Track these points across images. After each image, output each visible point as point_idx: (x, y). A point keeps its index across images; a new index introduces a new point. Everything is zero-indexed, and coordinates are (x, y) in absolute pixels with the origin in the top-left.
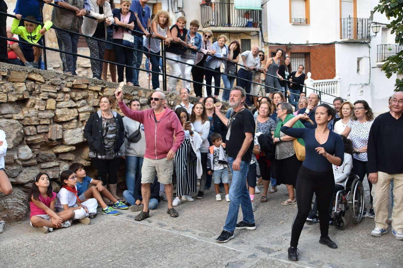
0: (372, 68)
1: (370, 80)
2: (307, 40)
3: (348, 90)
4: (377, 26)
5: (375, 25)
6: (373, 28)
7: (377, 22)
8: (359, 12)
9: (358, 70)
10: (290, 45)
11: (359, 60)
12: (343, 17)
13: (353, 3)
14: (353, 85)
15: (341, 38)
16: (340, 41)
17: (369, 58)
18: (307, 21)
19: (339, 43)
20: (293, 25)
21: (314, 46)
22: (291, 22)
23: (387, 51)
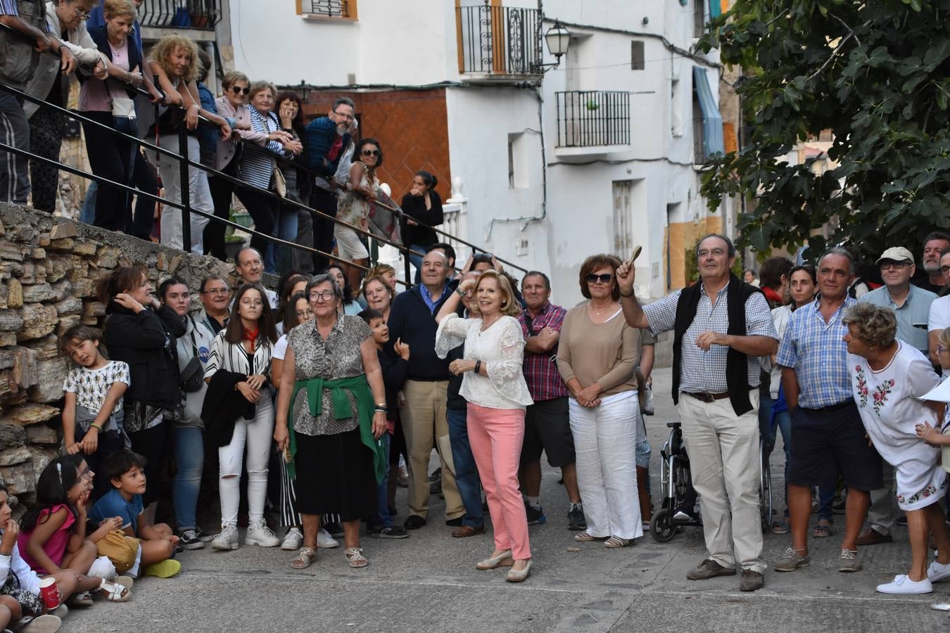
0: (550, 165)
1: (544, 205)
3: (487, 241)
4: (560, 35)
5: (556, 31)
6: (549, 39)
7: (560, 19)
9: (511, 174)
11: (513, 138)
14: (500, 222)
15: (462, 72)
16: (459, 79)
17: (539, 137)
19: (459, 86)
23: (585, 113)
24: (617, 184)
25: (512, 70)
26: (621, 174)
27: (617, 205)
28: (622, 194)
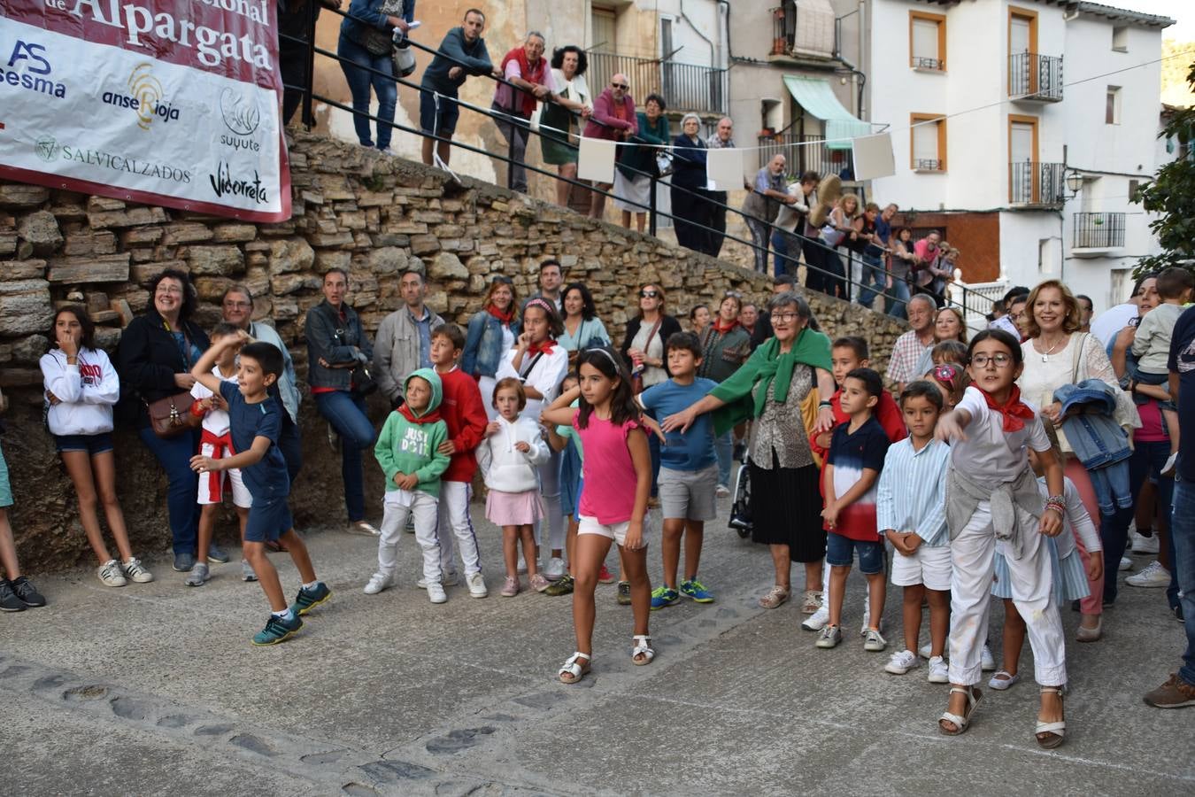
0: (1067, 259)
2: (942, 201)
4: (1077, 179)
5: (1074, 176)
6: (1069, 180)
7: (1080, 168)
8: (1043, 150)
9: (1040, 264)
10: (912, 212)
11: (1043, 242)
12: (1014, 161)
13: (1031, 133)
15: (1011, 202)
17: (1059, 242)
18: (941, 166)
20: (918, 172)
21: (956, 216)
22: (912, 167)
23: (1093, 226)
24: (1115, 272)
25: (1044, 201)
26: (1118, 265)
27: (1114, 284)
28: (1118, 278)
